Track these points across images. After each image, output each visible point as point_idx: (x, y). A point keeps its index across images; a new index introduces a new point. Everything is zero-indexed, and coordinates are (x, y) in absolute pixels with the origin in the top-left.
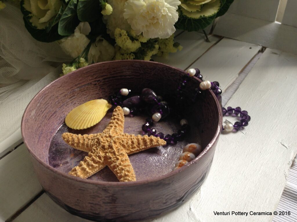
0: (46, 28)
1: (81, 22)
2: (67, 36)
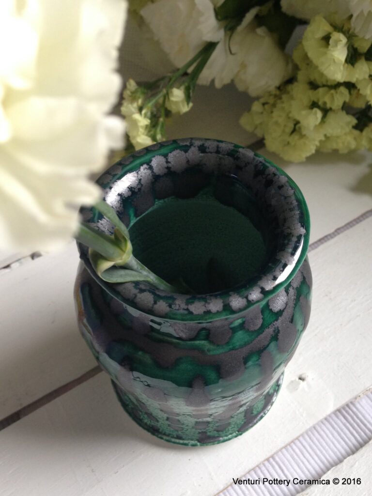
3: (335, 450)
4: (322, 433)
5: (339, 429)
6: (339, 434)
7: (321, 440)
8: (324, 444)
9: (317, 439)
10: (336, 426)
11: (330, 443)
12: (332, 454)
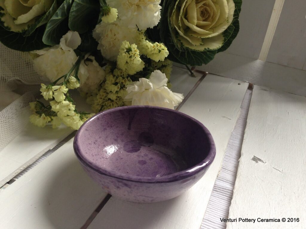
0: (22, 31)
1: (70, 30)
2: (50, 46)
3: (222, 204)
4: (213, 200)
5: (217, 196)
6: (219, 198)
7: (215, 203)
8: (217, 204)
9: (212, 203)
10: (215, 196)
11: (218, 202)
12: (223, 206)
